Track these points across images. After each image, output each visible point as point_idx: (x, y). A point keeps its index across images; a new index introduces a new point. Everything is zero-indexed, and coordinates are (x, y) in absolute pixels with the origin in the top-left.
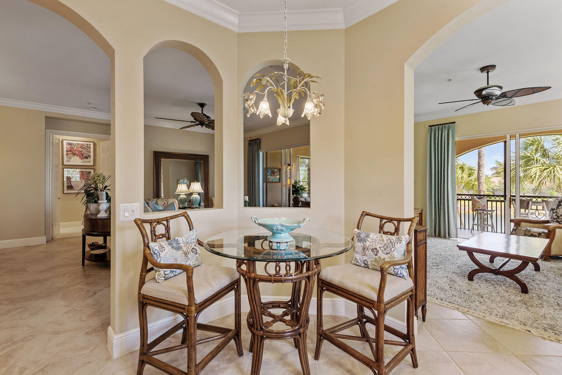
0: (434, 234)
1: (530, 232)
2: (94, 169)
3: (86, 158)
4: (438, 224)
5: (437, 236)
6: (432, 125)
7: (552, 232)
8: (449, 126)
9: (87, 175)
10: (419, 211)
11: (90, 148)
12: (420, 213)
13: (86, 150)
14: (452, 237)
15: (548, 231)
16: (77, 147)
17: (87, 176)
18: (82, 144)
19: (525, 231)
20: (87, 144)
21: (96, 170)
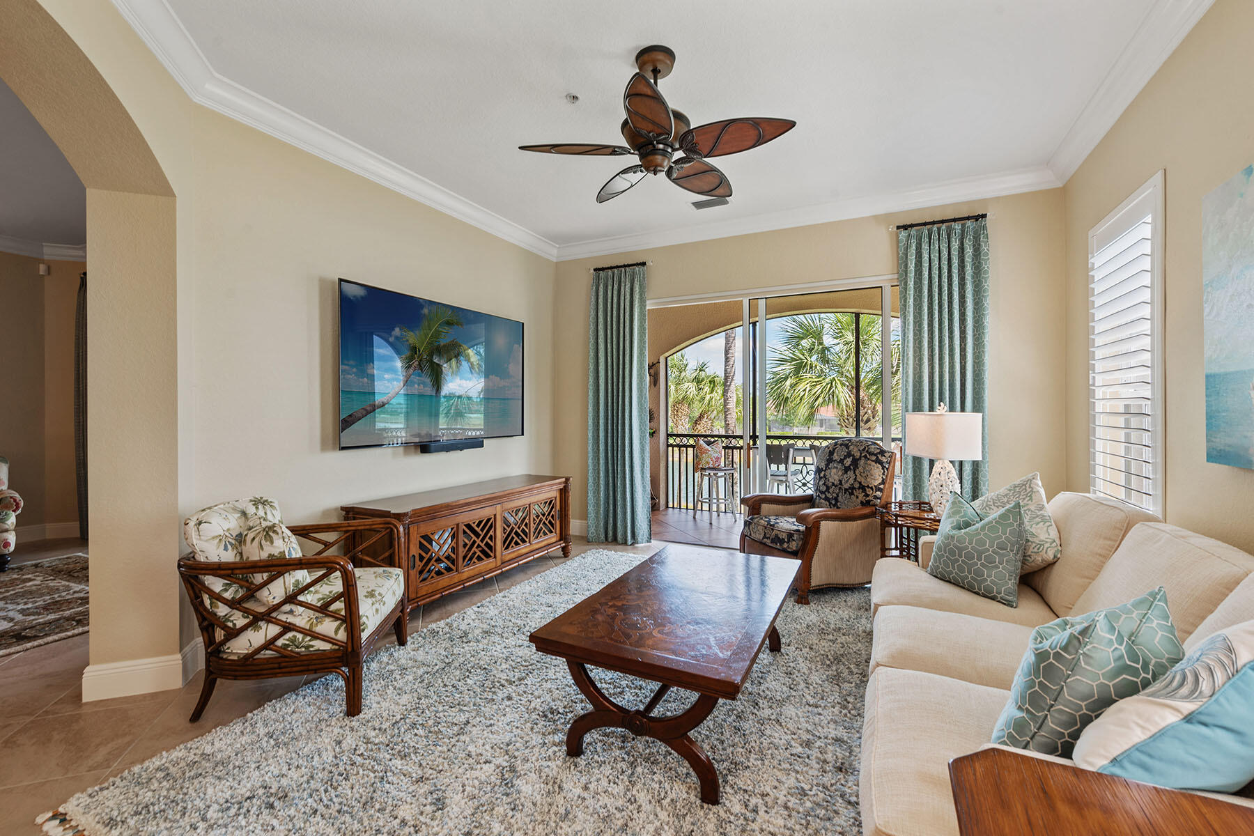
0: (602, 537)
1: (773, 529)
4: (611, 511)
5: (610, 540)
6: (600, 267)
7: (813, 531)
8: (633, 272)
10: (560, 483)
12: (561, 489)
14: (640, 540)
15: (806, 527)
19: (766, 528)
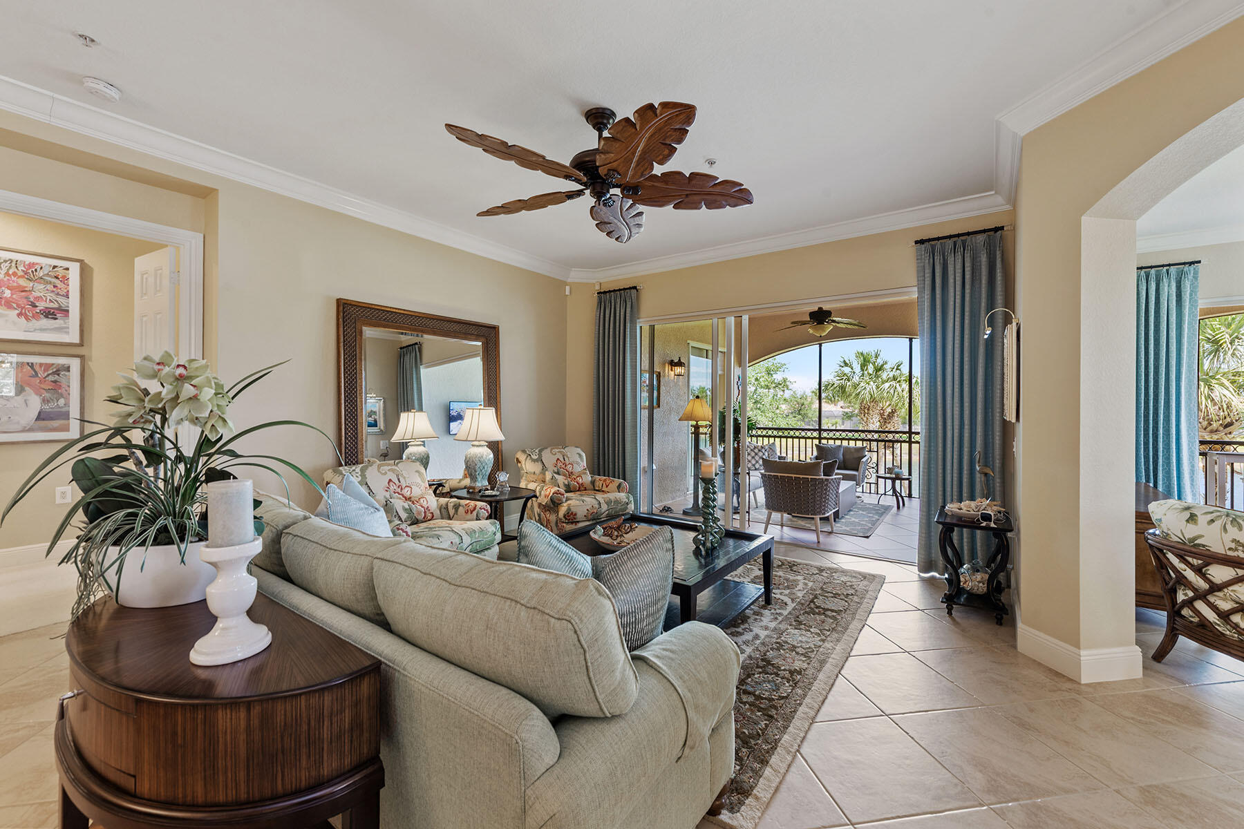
2: (82, 357)
3: (46, 317)
9: (51, 378)
11: (65, 280)
13: (50, 287)
16: (7, 274)
17: (55, 382)
18: (31, 265)
20: (55, 267)
21: (91, 360)
